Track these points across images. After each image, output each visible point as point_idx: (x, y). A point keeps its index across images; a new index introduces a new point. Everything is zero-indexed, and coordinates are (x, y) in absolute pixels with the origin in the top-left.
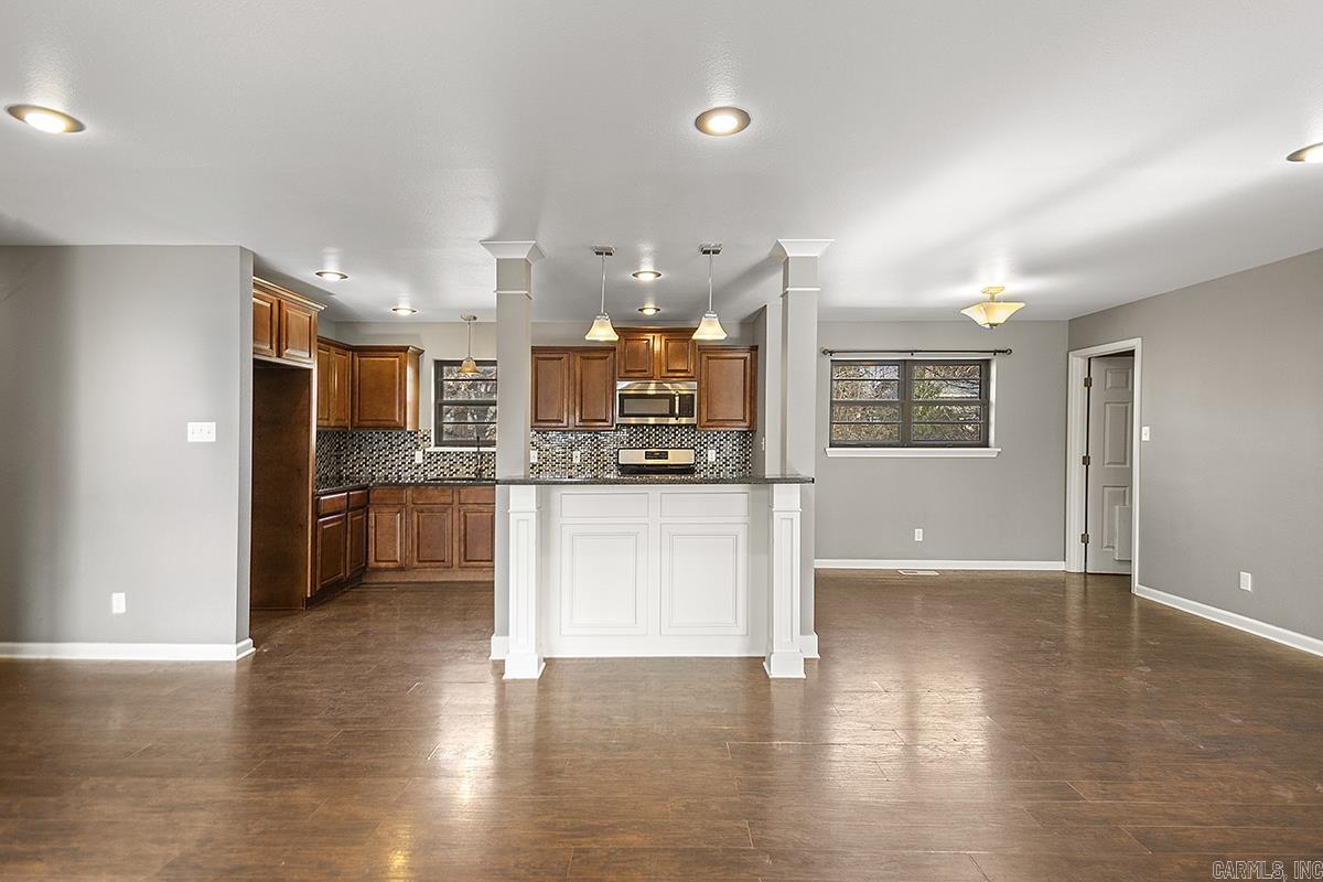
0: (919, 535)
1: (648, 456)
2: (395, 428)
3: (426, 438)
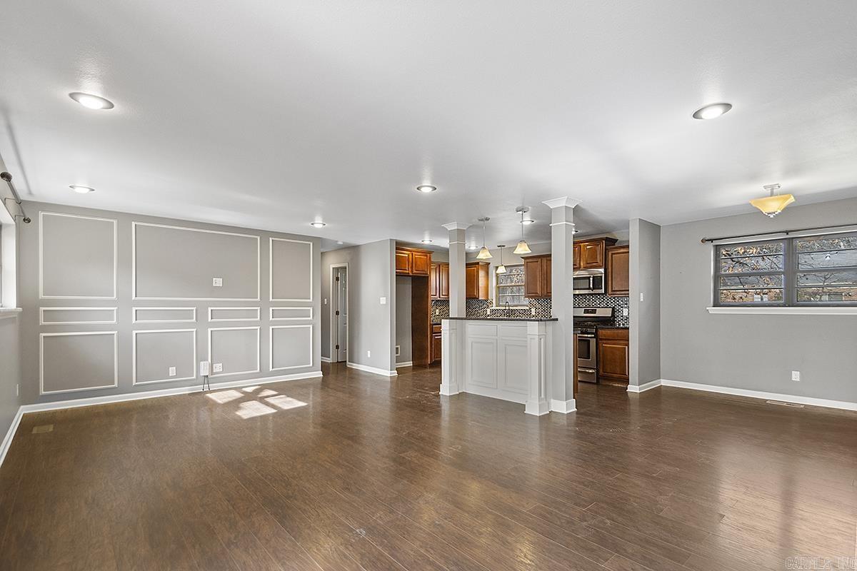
0: (796, 376)
1: (586, 311)
2: (474, 298)
3: (491, 303)
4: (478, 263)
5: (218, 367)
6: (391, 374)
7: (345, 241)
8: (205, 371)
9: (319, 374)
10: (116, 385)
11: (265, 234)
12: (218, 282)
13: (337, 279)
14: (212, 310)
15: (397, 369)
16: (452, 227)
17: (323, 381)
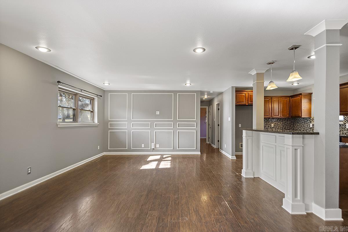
4: (301, 94)
5: (158, 146)
6: (232, 158)
7: (214, 91)
8: (153, 147)
9: (199, 153)
10: (127, 149)
11: (175, 92)
12: (158, 113)
13: (219, 109)
14: (156, 124)
15: (236, 156)
16: (254, 72)
17: (201, 156)
